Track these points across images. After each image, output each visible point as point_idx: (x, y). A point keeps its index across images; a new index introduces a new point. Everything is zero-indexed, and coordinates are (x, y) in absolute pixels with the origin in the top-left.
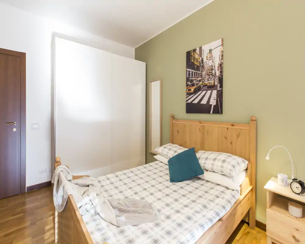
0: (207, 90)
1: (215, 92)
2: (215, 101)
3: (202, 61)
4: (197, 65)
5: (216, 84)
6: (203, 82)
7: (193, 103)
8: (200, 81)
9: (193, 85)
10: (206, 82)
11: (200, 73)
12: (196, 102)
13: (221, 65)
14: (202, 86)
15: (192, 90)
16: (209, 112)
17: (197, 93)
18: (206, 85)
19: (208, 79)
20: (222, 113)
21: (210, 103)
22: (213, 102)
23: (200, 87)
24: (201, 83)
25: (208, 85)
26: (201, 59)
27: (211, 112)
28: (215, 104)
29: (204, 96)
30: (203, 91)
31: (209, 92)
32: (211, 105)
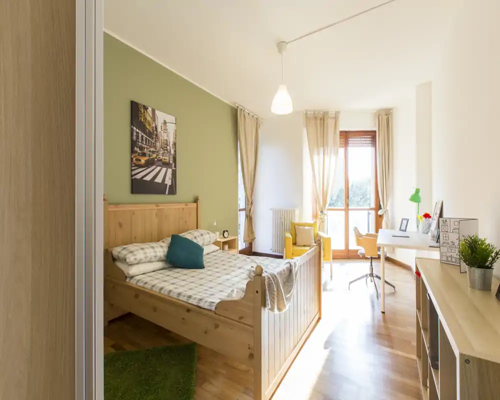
0: (162, 167)
1: (170, 171)
2: (170, 180)
3: (156, 128)
4: (149, 130)
5: (171, 162)
6: (157, 155)
7: (144, 179)
8: (153, 152)
9: (144, 155)
10: (161, 157)
11: (153, 143)
12: (148, 178)
13: (175, 144)
14: (156, 160)
15: (143, 161)
16: (164, 193)
17: (149, 168)
18: (161, 160)
19: (163, 154)
20: (176, 194)
21: (166, 183)
22: (168, 182)
23: (153, 159)
24: (154, 156)
25: (163, 160)
26: (154, 125)
27: (167, 193)
28: (170, 184)
29: (158, 173)
30: (157, 166)
31: (159, 168)
32: (167, 184)
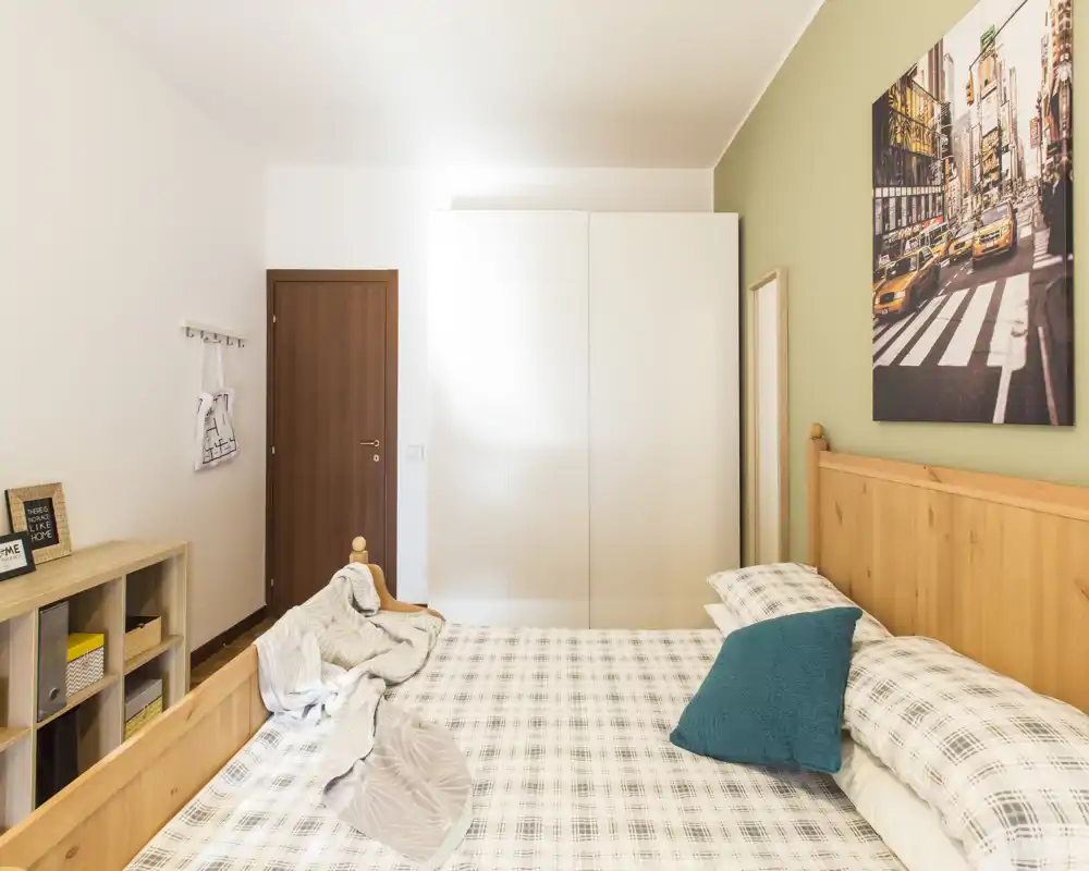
0: (971, 285)
1: (1017, 289)
2: (1022, 342)
3: (946, 119)
4: (919, 155)
5: (1025, 232)
6: (951, 239)
7: (903, 363)
8: (934, 237)
9: (903, 268)
10: (967, 239)
11: (934, 195)
12: (915, 359)
13: (1057, 110)
14: (947, 262)
15: (900, 295)
16: (983, 416)
17: (921, 310)
18: (967, 255)
19: (977, 216)
20: (1068, 418)
21: (992, 361)
22: (1008, 355)
23: (935, 269)
24: (941, 246)
25: (979, 248)
26: (938, 110)
27: (999, 414)
28: (1019, 362)
29: (956, 320)
30: (950, 291)
31: (985, 291)
32: (998, 371)
